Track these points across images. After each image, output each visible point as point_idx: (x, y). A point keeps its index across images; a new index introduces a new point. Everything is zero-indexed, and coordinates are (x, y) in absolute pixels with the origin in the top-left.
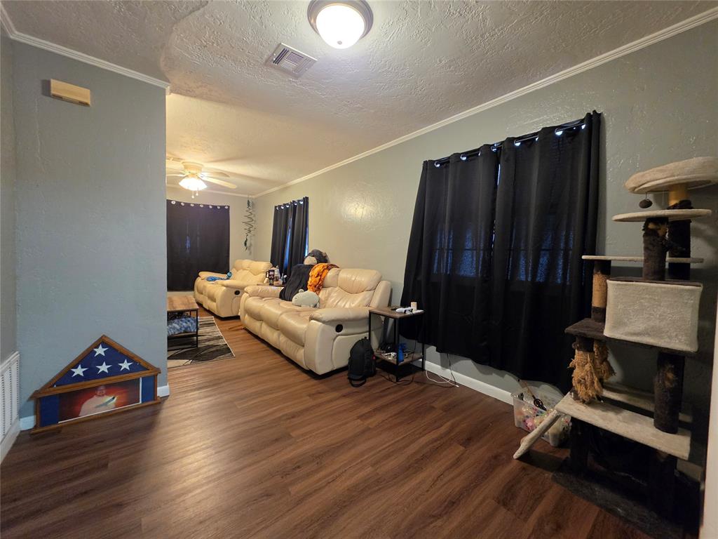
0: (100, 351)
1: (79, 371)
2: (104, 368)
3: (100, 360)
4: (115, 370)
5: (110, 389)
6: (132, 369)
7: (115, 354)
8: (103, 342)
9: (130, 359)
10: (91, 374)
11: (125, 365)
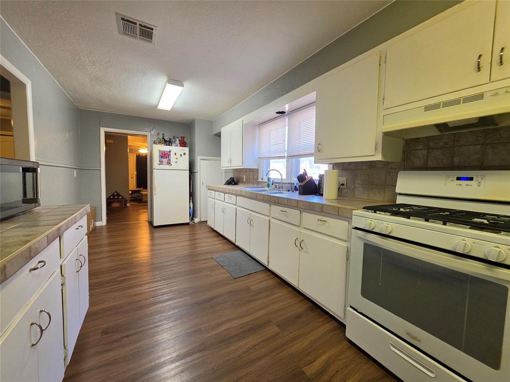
0: (115, 194)
1: (112, 197)
2: (116, 197)
3: (116, 196)
4: (118, 198)
5: (118, 202)
6: (122, 198)
7: (118, 195)
8: (116, 192)
9: (121, 196)
10: (114, 198)
11: (120, 197)
